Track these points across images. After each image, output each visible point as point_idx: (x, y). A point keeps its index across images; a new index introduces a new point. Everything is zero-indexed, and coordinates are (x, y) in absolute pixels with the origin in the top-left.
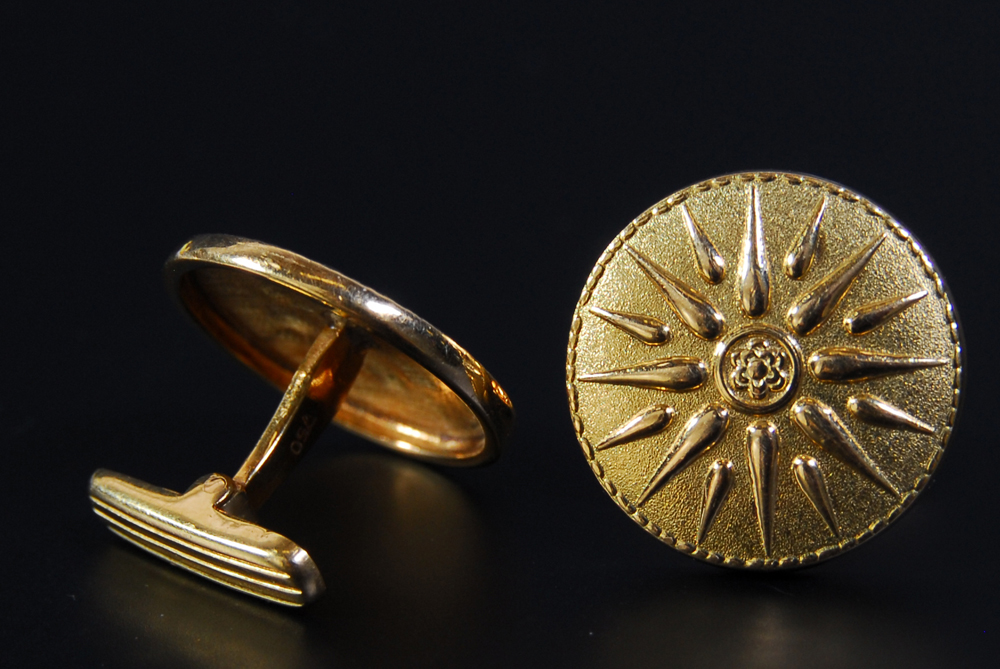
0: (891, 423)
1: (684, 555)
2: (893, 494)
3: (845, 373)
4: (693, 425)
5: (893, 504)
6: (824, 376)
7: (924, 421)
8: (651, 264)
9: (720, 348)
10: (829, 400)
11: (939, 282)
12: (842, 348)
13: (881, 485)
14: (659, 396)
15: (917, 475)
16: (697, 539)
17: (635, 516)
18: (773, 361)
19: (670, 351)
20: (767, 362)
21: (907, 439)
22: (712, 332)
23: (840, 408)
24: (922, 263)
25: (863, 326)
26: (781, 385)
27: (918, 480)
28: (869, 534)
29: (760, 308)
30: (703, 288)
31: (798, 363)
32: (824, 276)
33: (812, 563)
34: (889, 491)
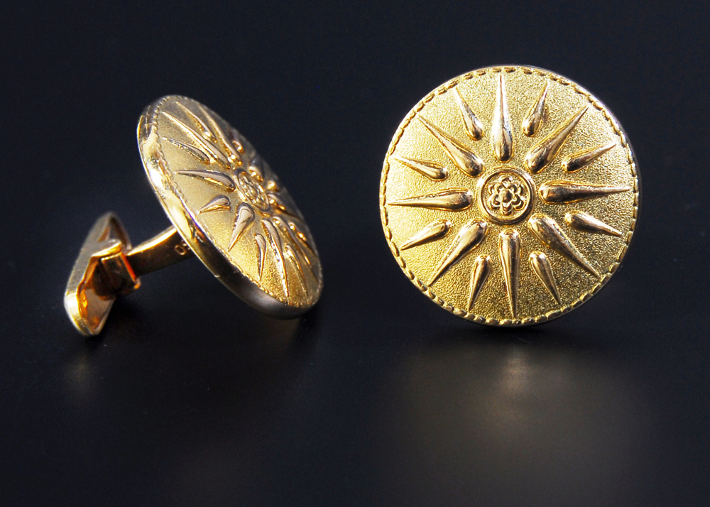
0: (593, 230)
1: (459, 318)
2: (596, 276)
3: (563, 197)
4: (464, 233)
5: (595, 282)
6: (550, 199)
7: (614, 227)
8: (435, 127)
9: (480, 181)
10: (553, 215)
11: (623, 136)
12: (562, 181)
13: (587, 270)
14: (441, 215)
15: (611, 263)
16: (468, 307)
17: (427, 293)
18: (515, 191)
19: (446, 185)
20: (512, 191)
21: (604, 240)
22: (475, 172)
23: (560, 220)
24: (612, 125)
25: (574, 166)
26: (521, 206)
27: (612, 266)
28: (580, 302)
29: (506, 157)
30: (469, 143)
31: (532, 191)
32: (548, 134)
33: (543, 322)
34: (593, 274)
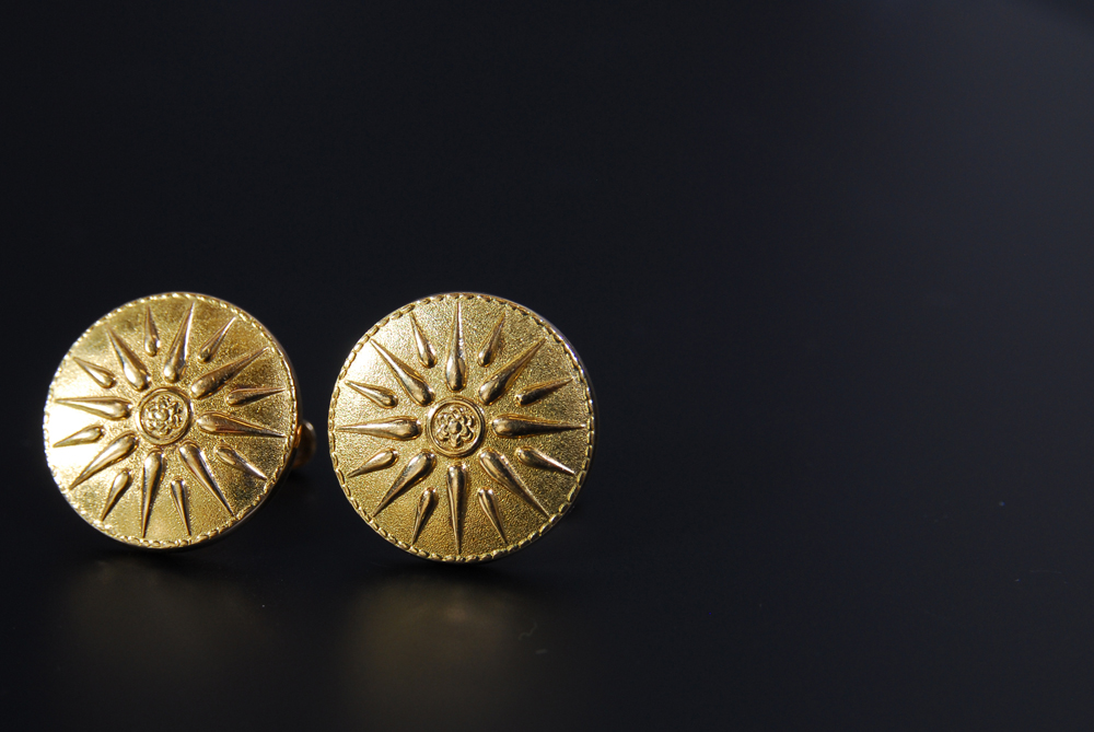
0: (544, 466)
1: (402, 552)
2: (545, 515)
3: (519, 431)
4: (415, 462)
5: (544, 522)
6: (503, 435)
7: (566, 466)
8: (387, 352)
9: (431, 411)
10: (504, 450)
11: (582, 372)
12: (514, 414)
13: (536, 507)
14: (390, 443)
15: (562, 502)
16: (411, 540)
17: (371, 523)
18: (466, 422)
19: (398, 412)
20: (462, 422)
21: (555, 478)
22: (428, 400)
23: (510, 455)
24: (571, 358)
25: (528, 400)
26: (471, 438)
27: (562, 506)
28: (528, 542)
29: (459, 386)
30: (420, 370)
31: (483, 424)
32: (503, 363)
33: (489, 560)
34: (542, 512)
